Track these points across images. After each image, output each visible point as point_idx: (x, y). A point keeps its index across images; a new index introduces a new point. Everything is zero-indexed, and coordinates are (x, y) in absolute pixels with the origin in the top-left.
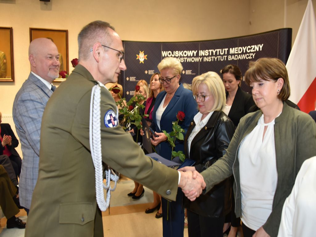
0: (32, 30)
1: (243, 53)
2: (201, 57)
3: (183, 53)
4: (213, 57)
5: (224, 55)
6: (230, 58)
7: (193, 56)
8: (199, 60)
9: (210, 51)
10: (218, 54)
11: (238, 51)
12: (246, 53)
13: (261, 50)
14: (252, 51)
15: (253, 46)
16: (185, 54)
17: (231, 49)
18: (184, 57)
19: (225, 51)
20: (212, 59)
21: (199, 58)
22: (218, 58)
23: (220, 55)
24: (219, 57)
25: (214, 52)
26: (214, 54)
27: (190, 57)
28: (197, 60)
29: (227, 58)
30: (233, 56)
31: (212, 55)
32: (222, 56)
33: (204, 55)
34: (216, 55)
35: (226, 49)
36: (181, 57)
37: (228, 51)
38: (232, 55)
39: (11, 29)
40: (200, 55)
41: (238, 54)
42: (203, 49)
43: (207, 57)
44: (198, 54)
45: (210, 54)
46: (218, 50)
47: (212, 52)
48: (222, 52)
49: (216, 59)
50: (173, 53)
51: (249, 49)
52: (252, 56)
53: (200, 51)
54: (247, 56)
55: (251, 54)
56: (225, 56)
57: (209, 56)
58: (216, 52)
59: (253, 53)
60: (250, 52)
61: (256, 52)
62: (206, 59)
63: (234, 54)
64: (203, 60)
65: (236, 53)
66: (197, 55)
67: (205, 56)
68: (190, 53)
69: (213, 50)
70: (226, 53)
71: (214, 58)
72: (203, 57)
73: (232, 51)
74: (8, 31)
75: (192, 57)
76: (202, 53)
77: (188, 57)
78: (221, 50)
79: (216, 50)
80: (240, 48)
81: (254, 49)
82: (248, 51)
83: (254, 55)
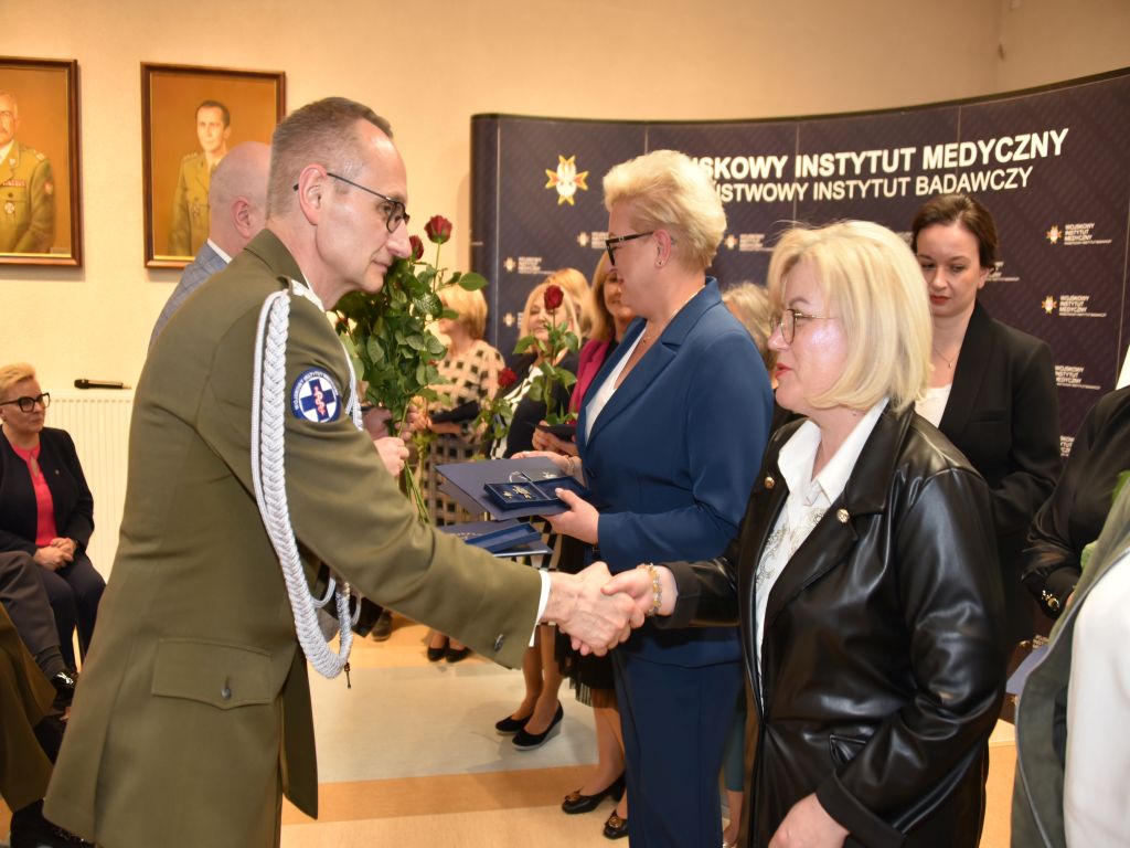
0: (149, 70)
1: (978, 167)
2: (801, 181)
3: (728, 167)
4: (851, 183)
5: (900, 172)
6: (923, 187)
7: (772, 178)
8: (797, 193)
9: (842, 157)
10: (873, 169)
11: (957, 159)
12: (994, 164)
13: (1058, 152)
14: (1018, 156)
15: (1024, 139)
16: (740, 168)
17: (927, 150)
18: (733, 181)
19: (902, 158)
20: (847, 189)
21: (796, 185)
22: (871, 189)
23: (880, 174)
24: (877, 182)
25: (858, 162)
26: (858, 170)
27: (760, 181)
28: (785, 192)
29: (911, 186)
30: (936, 178)
31: (850, 174)
32: (890, 177)
33: (814, 174)
34: (865, 174)
35: (908, 152)
36: (722, 181)
37: (917, 159)
38: (930, 174)
39: (71, 69)
40: (798, 174)
41: (958, 171)
42: (814, 149)
43: (826, 180)
44: (789, 169)
45: (842, 171)
46: (874, 154)
47: (850, 163)
48: (890, 163)
49: (864, 189)
51: (1005, 149)
52: (1018, 179)
53: (798, 158)
54: (998, 180)
55: (1014, 171)
56: (904, 180)
57: (835, 177)
58: (867, 161)
59: (1024, 164)
60: (1012, 164)
61: (1037, 161)
62: (820, 191)
63: (941, 172)
64: (809, 192)
65: (949, 165)
66: (789, 175)
67: (820, 178)
68: (759, 166)
69: (853, 155)
70: (907, 167)
71: (857, 189)
72: (811, 180)
73: (933, 157)
74: (64, 75)
75: (765, 182)
76: (805, 165)
77: (748, 180)
78: (886, 154)
79: (864, 155)
80: (967, 145)
81: (1027, 149)
82: (1003, 159)
83: (1027, 173)
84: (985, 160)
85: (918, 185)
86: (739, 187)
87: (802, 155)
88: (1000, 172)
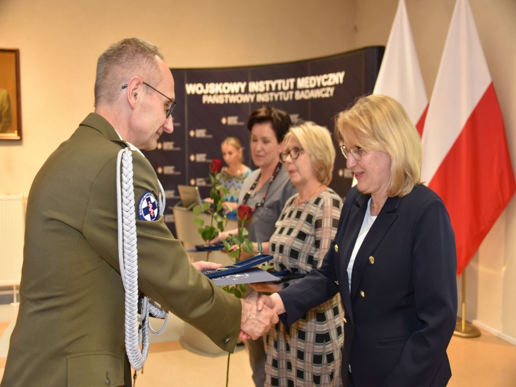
1: (316, 87)
2: (252, 93)
3: (222, 87)
4: (272, 94)
5: (289, 90)
6: (299, 96)
7: (240, 92)
8: (250, 99)
9: (268, 83)
10: (279, 88)
11: (309, 84)
12: (322, 86)
13: (341, 81)
14: (329, 83)
15: (331, 75)
16: (226, 88)
17: (299, 80)
18: (224, 94)
19: (290, 84)
20: (270, 96)
21: (250, 95)
22: (279, 97)
23: (282, 90)
24: (281, 93)
25: (273, 85)
26: (274, 88)
27: (235, 94)
28: (246, 99)
29: (294, 95)
30: (302, 92)
31: (271, 90)
32: (286, 91)
33: (257, 90)
34: (277, 91)
35: (292, 81)
36: (219, 94)
37: (295, 84)
38: (301, 90)
40: (250, 90)
41: (310, 89)
42: (257, 79)
43: (262, 93)
44: (247, 88)
45: (268, 89)
46: (279, 82)
47: (270, 86)
48: (286, 85)
49: (276, 97)
50: (205, 88)
51: (326, 80)
52: (330, 93)
53: (250, 83)
54: (324, 93)
55: (328, 89)
56: (291, 93)
57: (265, 92)
58: (277, 85)
59: (331, 86)
60: (327, 86)
61: (335, 86)
62: (261, 98)
63: (304, 89)
64: (255, 99)
65: (307, 86)
66: (247, 91)
67: (259, 92)
68: (235, 87)
69: (271, 82)
70: (292, 87)
71: (274, 97)
72: (256, 93)
73: (302, 82)
75: (237, 94)
76: (254, 86)
77: (230, 93)
78: (284, 81)
79: (276, 82)
80: (312, 78)
81: (332, 80)
82: (324, 84)
83: (332, 90)
84: (319, 85)
85: (296, 95)
86: (227, 96)
87: (252, 81)
88: (323, 90)
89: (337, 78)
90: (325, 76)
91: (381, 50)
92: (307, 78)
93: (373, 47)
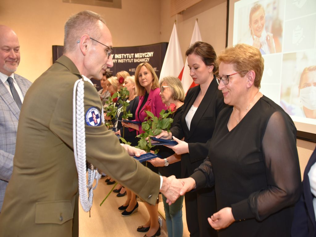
1: (142, 58)
2: (116, 59)
4: (124, 60)
5: (132, 58)
6: (135, 61)
8: (115, 61)
9: (123, 55)
10: (128, 57)
11: (140, 56)
12: (145, 57)
13: (152, 56)
14: (148, 56)
15: (148, 53)
17: (135, 54)
19: (132, 55)
20: (124, 61)
21: (115, 60)
22: (127, 61)
23: (129, 58)
24: (128, 59)
25: (125, 56)
26: (125, 57)
29: (133, 60)
30: (137, 59)
31: (124, 58)
32: (130, 59)
33: (118, 58)
34: (126, 58)
35: (133, 54)
37: (134, 56)
38: (136, 58)
40: (115, 58)
41: (140, 58)
42: (118, 53)
43: (120, 59)
45: (123, 57)
46: (128, 55)
47: (124, 56)
49: (126, 61)
51: (146, 55)
52: (148, 60)
53: (115, 55)
54: (145, 60)
55: (147, 59)
56: (132, 59)
57: (122, 58)
58: (126, 56)
59: (148, 58)
60: (147, 57)
61: (150, 57)
62: (120, 61)
63: (138, 58)
64: (118, 61)
65: (139, 57)
67: (119, 59)
69: (124, 55)
70: (133, 57)
71: (125, 61)
72: (118, 59)
73: (137, 55)
76: (117, 56)
78: (129, 55)
79: (126, 54)
80: (141, 54)
81: (149, 55)
82: (146, 56)
83: (149, 59)
84: (143, 57)
85: (134, 60)
87: (116, 54)
88: (145, 59)
89: (150, 54)
90: (146, 53)
91: (167, 44)
92: (139, 54)
93: (164, 43)
